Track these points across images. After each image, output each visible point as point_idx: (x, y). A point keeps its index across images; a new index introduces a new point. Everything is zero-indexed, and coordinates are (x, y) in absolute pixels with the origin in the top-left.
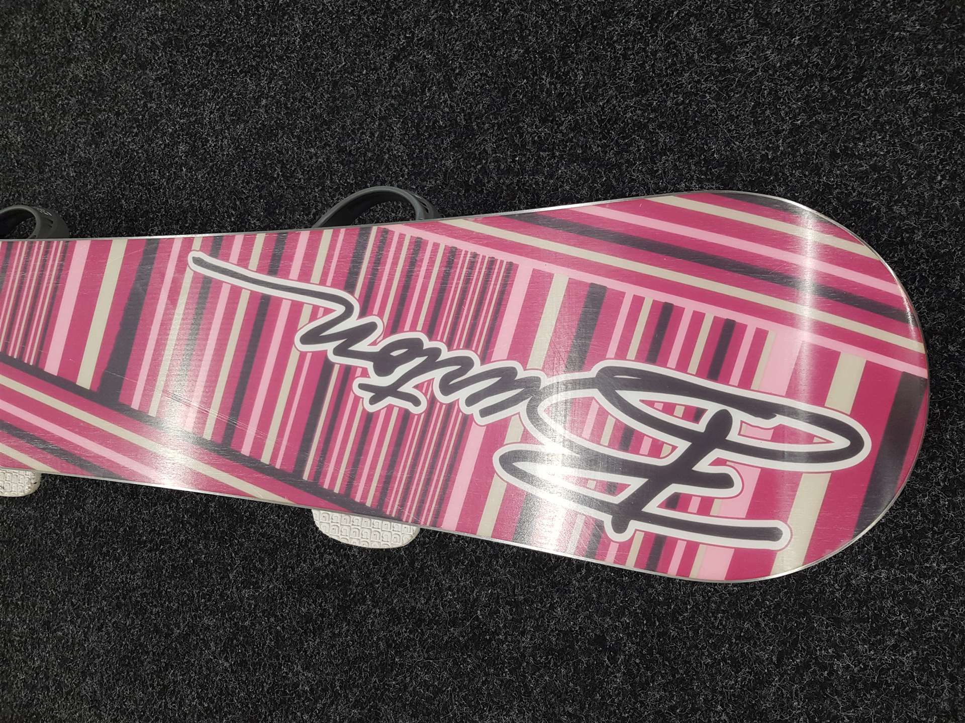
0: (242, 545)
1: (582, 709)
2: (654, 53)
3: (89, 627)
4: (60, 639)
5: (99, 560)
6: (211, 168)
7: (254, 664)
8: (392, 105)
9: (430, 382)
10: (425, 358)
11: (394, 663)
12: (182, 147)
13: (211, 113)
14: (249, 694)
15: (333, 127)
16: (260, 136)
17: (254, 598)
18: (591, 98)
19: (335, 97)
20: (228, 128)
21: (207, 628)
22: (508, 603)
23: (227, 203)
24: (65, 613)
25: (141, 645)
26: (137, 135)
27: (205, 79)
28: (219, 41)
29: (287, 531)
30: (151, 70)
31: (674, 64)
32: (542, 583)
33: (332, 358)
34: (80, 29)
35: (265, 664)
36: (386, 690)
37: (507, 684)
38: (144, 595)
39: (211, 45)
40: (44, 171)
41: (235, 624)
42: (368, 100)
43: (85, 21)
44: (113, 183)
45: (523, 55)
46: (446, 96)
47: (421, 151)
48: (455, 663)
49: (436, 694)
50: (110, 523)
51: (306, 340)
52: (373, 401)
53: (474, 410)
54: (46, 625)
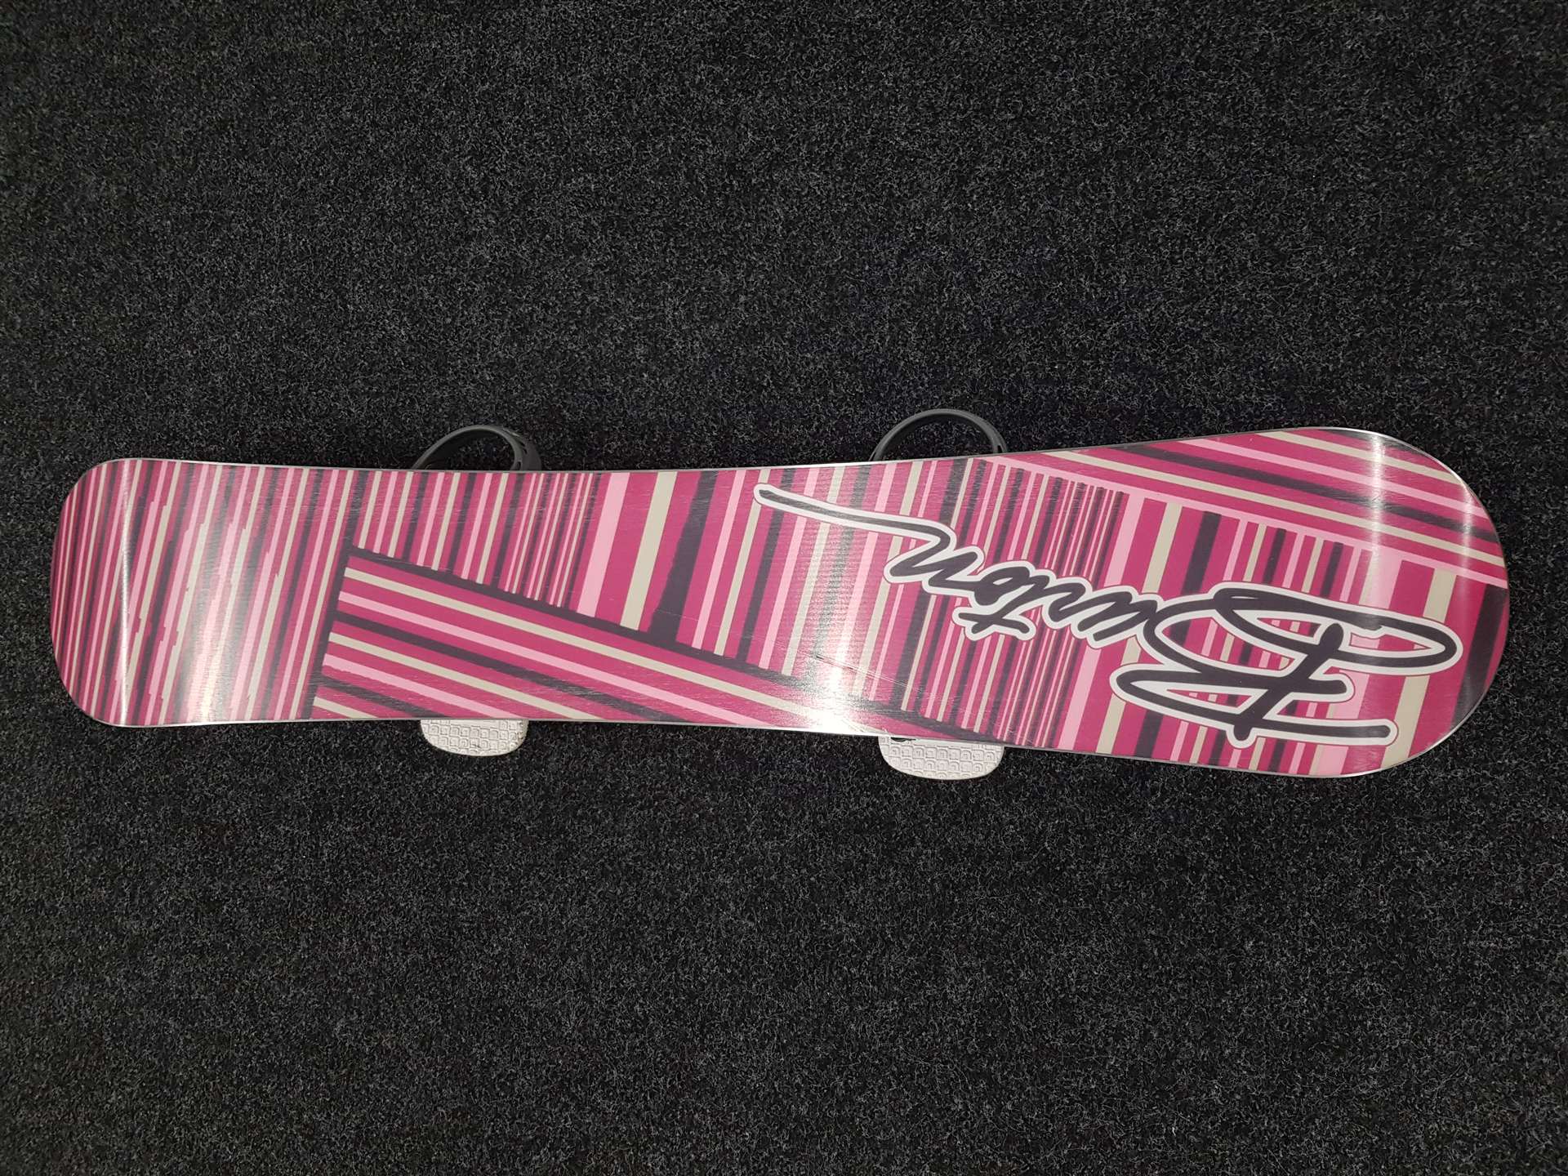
0: (759, 793)
1: (1166, 929)
2: (1204, 258)
3: (566, 902)
4: (526, 920)
5: (573, 824)
6: (681, 374)
7: (785, 922)
8: (903, 306)
9: (1039, 609)
10: (1031, 586)
11: (953, 904)
12: (640, 350)
13: (675, 310)
14: (783, 953)
15: (833, 330)
16: (741, 338)
17: (779, 849)
18: (1136, 303)
19: (832, 295)
20: (699, 328)
21: (724, 887)
22: (1078, 832)
23: (706, 415)
24: (531, 889)
25: (638, 915)
26: (576, 333)
27: (663, 269)
28: (677, 224)
29: (813, 775)
30: (589, 255)
31: (1225, 270)
32: (1114, 809)
33: (927, 588)
34: (478, 200)
35: (800, 919)
36: (946, 932)
37: (1082, 915)
38: (635, 859)
39: (666, 229)
40: (444, 374)
41: (758, 880)
42: (874, 300)
43: (485, 191)
44: (549, 389)
45: (1056, 255)
46: (969, 297)
47: (942, 358)
48: (1023, 898)
49: (1004, 932)
50: (585, 782)
51: (896, 571)
52: (975, 630)
53: (1088, 634)
54: (506, 905)
